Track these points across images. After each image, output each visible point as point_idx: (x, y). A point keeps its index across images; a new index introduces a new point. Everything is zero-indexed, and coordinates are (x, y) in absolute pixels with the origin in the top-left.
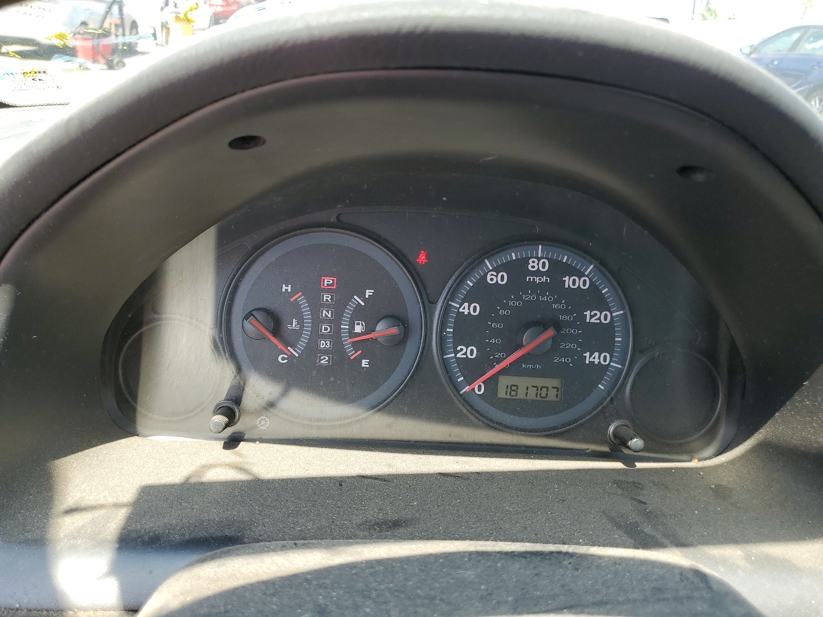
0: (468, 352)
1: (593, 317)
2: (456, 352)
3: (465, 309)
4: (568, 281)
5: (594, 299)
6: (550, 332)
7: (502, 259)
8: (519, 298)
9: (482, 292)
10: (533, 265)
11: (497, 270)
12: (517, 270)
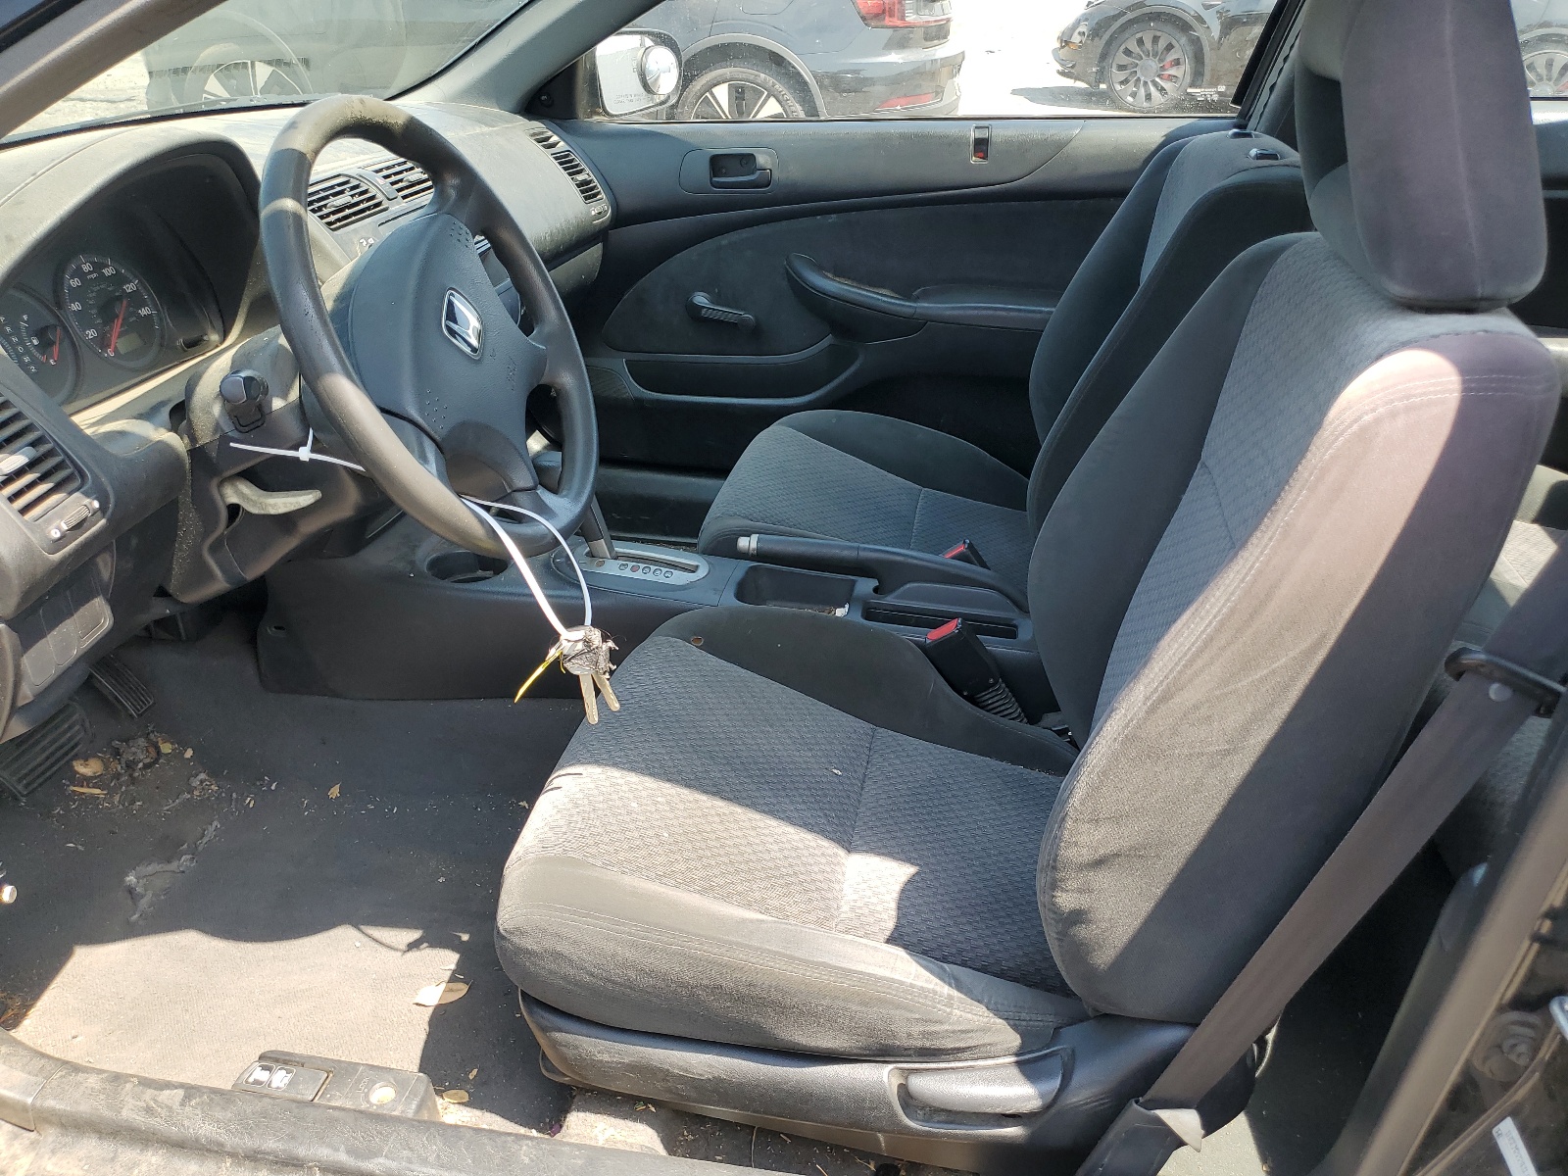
0: (91, 333)
1: (129, 288)
2: (88, 336)
3: (74, 307)
4: (105, 272)
5: (121, 278)
6: (119, 303)
7: (70, 272)
8: (91, 291)
9: (76, 294)
10: (85, 268)
11: (72, 277)
12: (80, 274)
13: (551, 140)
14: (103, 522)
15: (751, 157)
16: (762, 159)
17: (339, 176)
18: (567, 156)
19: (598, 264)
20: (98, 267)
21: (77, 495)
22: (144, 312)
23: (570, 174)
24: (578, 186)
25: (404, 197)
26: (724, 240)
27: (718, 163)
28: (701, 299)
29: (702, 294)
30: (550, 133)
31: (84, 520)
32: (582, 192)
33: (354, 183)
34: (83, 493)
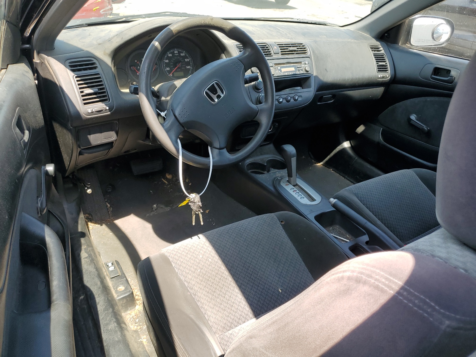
0: (168, 69)
1: (186, 60)
2: (166, 69)
3: (166, 61)
4: (181, 54)
5: (185, 57)
6: (181, 63)
7: (170, 52)
8: (174, 58)
9: (168, 58)
10: (175, 52)
11: (170, 54)
12: (173, 53)
13: (380, 49)
14: (109, 113)
15: (449, 71)
16: (453, 73)
17: (265, 43)
18: (383, 55)
19: (381, 94)
20: (179, 53)
21: (103, 104)
22: (188, 67)
23: (377, 61)
24: (378, 66)
25: (282, 54)
26: (429, 99)
27: (437, 71)
28: (413, 117)
29: (415, 116)
30: (381, 47)
31: (102, 110)
32: (378, 68)
33: (267, 46)
34: (105, 104)
